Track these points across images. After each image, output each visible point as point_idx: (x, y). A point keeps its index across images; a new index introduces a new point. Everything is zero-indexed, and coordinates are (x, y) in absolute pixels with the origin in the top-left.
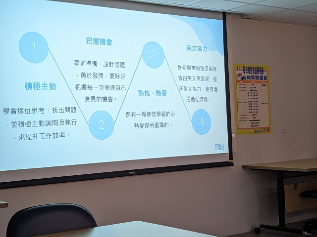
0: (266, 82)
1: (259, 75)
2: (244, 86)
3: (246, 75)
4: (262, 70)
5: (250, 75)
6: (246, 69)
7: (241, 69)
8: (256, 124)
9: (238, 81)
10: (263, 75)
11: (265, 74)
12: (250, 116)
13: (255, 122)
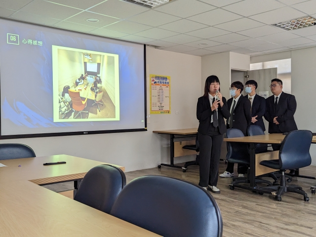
0: (168, 85)
1: (165, 81)
2: (156, 87)
3: (157, 81)
4: (166, 79)
6: (157, 78)
7: (154, 77)
9: (152, 84)
10: (167, 82)
11: (168, 81)
12: (158, 104)
13: (161, 107)
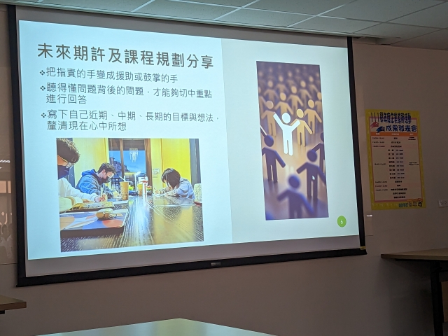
0: (416, 135)
2: (382, 140)
4: (409, 118)
5: (391, 124)
6: (385, 117)
7: (376, 116)
8: (401, 195)
9: (373, 134)
10: (411, 125)
11: (413, 123)
12: (392, 184)
13: (400, 192)
